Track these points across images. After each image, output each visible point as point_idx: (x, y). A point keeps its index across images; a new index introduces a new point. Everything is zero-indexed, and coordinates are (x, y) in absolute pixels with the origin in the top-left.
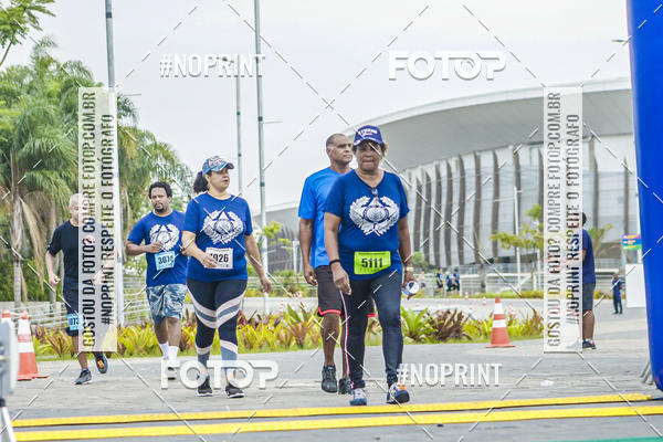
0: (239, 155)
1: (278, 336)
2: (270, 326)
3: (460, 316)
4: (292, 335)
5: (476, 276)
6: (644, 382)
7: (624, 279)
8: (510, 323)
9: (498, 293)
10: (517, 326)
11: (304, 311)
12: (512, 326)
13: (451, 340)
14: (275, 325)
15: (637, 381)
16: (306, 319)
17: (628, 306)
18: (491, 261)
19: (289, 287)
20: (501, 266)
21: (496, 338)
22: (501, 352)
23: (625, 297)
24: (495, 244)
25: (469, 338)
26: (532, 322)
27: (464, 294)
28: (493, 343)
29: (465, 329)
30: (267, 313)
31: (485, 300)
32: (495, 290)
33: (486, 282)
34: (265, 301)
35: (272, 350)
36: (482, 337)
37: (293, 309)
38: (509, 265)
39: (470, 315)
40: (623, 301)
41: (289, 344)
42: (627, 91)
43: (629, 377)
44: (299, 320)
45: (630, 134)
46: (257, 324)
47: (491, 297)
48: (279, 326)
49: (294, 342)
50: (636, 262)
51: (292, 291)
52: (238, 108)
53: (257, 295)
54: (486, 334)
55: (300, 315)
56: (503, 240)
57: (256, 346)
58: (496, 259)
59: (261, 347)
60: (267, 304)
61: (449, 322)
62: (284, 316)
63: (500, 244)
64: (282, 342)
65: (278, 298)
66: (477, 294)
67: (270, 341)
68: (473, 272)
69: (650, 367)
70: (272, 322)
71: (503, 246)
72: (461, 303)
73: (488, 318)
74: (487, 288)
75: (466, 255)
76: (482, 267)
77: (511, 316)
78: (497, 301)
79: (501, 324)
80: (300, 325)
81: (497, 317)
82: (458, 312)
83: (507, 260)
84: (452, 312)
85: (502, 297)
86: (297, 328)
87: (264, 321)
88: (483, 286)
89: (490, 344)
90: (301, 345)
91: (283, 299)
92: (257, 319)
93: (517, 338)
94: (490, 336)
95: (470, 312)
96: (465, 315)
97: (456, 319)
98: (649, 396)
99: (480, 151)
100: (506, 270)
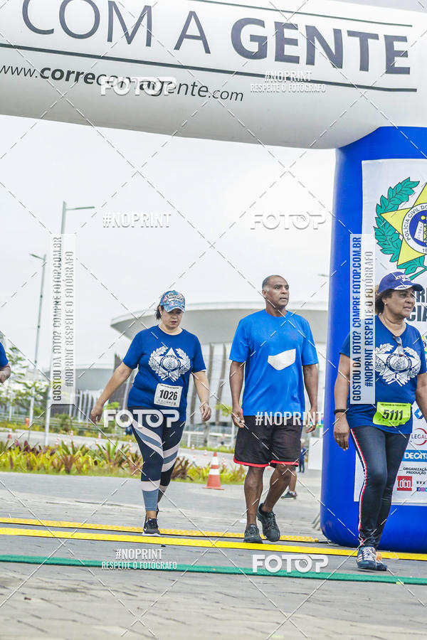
0: (39, 327)
1: (52, 463)
2: (47, 455)
3: (187, 463)
4: (62, 463)
5: (202, 433)
6: (314, 527)
7: (308, 447)
8: (222, 472)
9: (216, 448)
10: (227, 474)
11: (73, 446)
12: (224, 474)
13: (177, 479)
14: (52, 454)
15: (309, 526)
16: (74, 452)
17: (310, 467)
18: (213, 424)
19: (64, 427)
20: (221, 428)
21: (211, 482)
22: (214, 493)
23: (307, 461)
24: (218, 412)
25: (191, 479)
26: (238, 472)
27: (191, 446)
28: (208, 485)
29: (189, 473)
30: (46, 445)
31: (206, 452)
32: (213, 445)
33: (208, 439)
34: (45, 435)
35: (47, 473)
36: (201, 480)
37: (65, 443)
38: (226, 428)
39: (194, 463)
40: (305, 464)
41: (59, 470)
42: (325, 311)
43: (303, 523)
44: (69, 453)
45: (324, 343)
46: (38, 453)
47: (211, 450)
48: (55, 456)
49: (63, 469)
50: (318, 436)
51: (66, 430)
52: (42, 292)
53: (40, 430)
54: (204, 478)
55: (70, 449)
56: (223, 410)
57: (35, 469)
58: (217, 423)
59: (39, 469)
60: (47, 438)
61: (178, 466)
62: (58, 448)
63: (221, 412)
64: (54, 468)
65: (55, 434)
66: (201, 446)
67: (46, 465)
68: (200, 430)
69: (319, 517)
70: (49, 451)
71: (223, 415)
72: (188, 452)
73: (206, 466)
74: (209, 443)
75: (196, 418)
76: (206, 427)
77: (223, 466)
78: (215, 455)
79: (216, 472)
80: (69, 457)
81: (213, 467)
82: (186, 459)
83: (225, 424)
84: (181, 459)
85: (218, 451)
86: (67, 459)
87: (43, 451)
88: (206, 442)
89: (205, 486)
90: (68, 471)
91: (59, 435)
92: (38, 449)
93: (226, 483)
94: (207, 480)
95: (194, 460)
96: (190, 462)
97: (183, 464)
98: (317, 539)
99: (214, 343)
100: (223, 432)
